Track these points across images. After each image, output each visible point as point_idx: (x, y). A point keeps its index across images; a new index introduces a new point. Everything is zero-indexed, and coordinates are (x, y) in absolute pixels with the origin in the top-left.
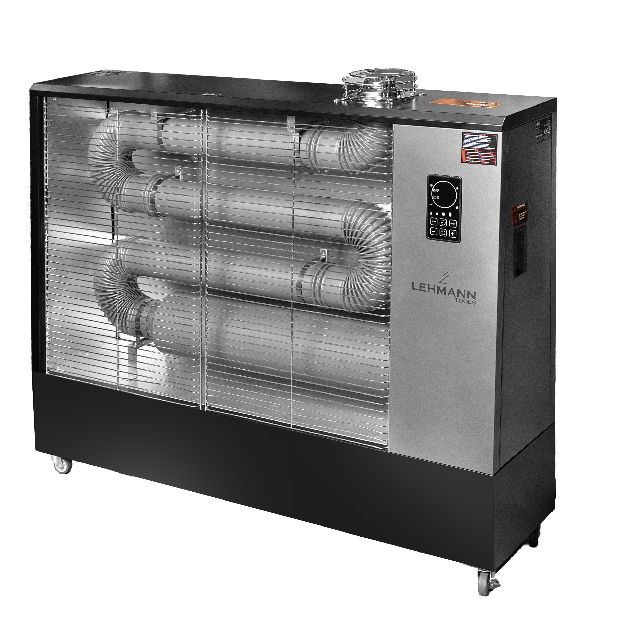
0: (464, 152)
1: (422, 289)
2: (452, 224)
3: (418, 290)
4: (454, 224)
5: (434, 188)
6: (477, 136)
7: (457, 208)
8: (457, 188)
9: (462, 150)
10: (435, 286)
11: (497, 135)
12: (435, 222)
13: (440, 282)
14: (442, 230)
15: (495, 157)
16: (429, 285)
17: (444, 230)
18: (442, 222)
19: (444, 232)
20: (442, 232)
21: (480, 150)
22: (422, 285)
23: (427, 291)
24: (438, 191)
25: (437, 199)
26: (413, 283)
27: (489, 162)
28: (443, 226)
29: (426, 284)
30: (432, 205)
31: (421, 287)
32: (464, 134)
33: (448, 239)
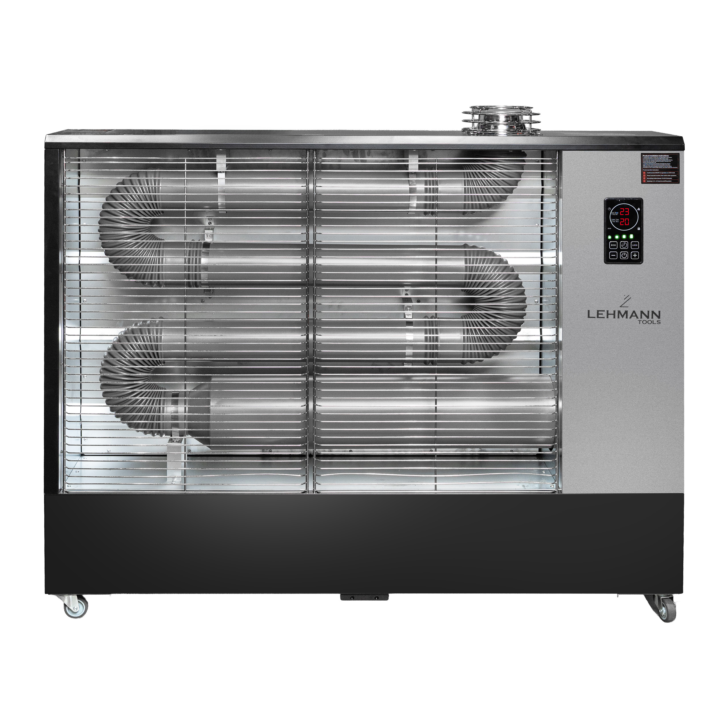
0: (644, 173)
1: (600, 316)
2: (635, 245)
3: (595, 317)
4: (637, 245)
5: (612, 211)
6: (658, 156)
7: (639, 229)
8: (639, 209)
9: (642, 172)
10: (614, 311)
11: (679, 154)
12: (615, 245)
13: (621, 307)
14: (623, 253)
15: (677, 175)
16: (608, 311)
17: (625, 253)
18: (623, 244)
19: (625, 254)
20: (623, 254)
21: (661, 170)
22: (600, 312)
23: (606, 317)
24: (617, 214)
25: (617, 222)
26: (589, 311)
27: (671, 181)
28: (624, 248)
29: (604, 311)
30: (610, 229)
31: (598, 314)
32: (643, 156)
33: (629, 261)
